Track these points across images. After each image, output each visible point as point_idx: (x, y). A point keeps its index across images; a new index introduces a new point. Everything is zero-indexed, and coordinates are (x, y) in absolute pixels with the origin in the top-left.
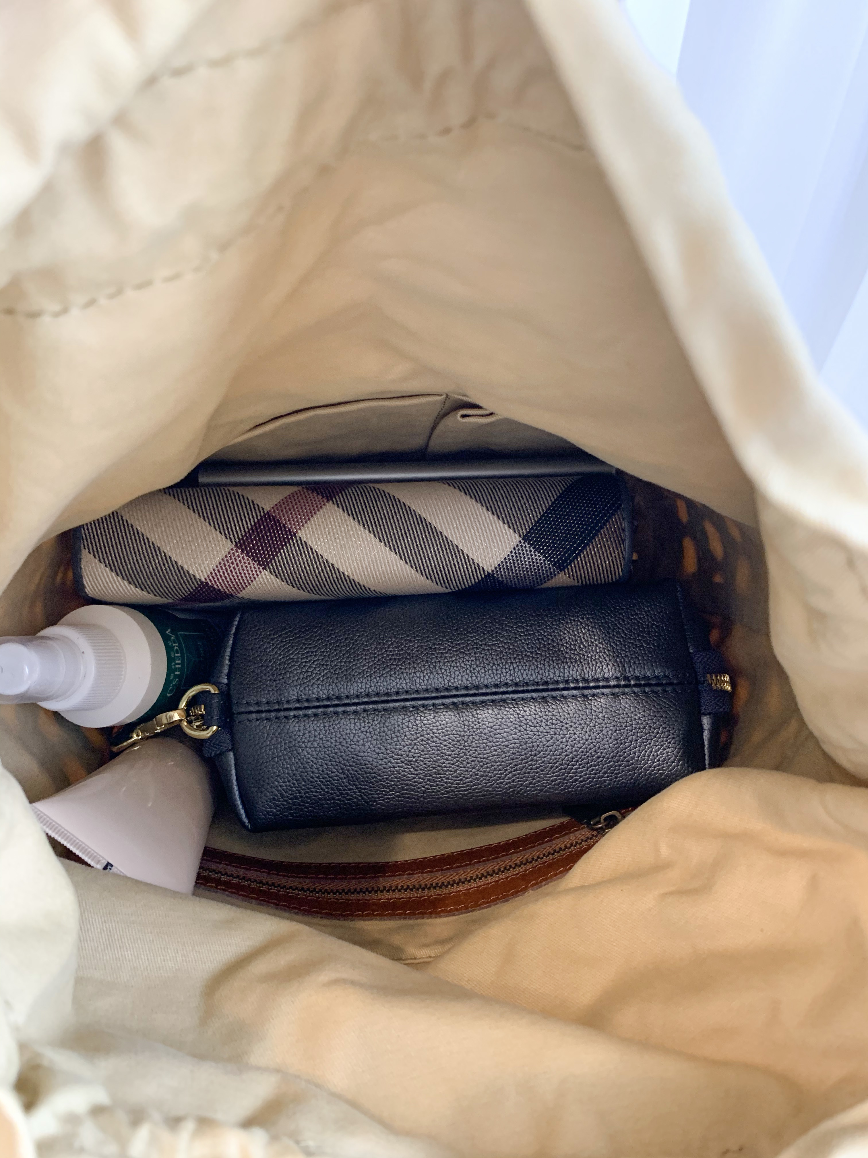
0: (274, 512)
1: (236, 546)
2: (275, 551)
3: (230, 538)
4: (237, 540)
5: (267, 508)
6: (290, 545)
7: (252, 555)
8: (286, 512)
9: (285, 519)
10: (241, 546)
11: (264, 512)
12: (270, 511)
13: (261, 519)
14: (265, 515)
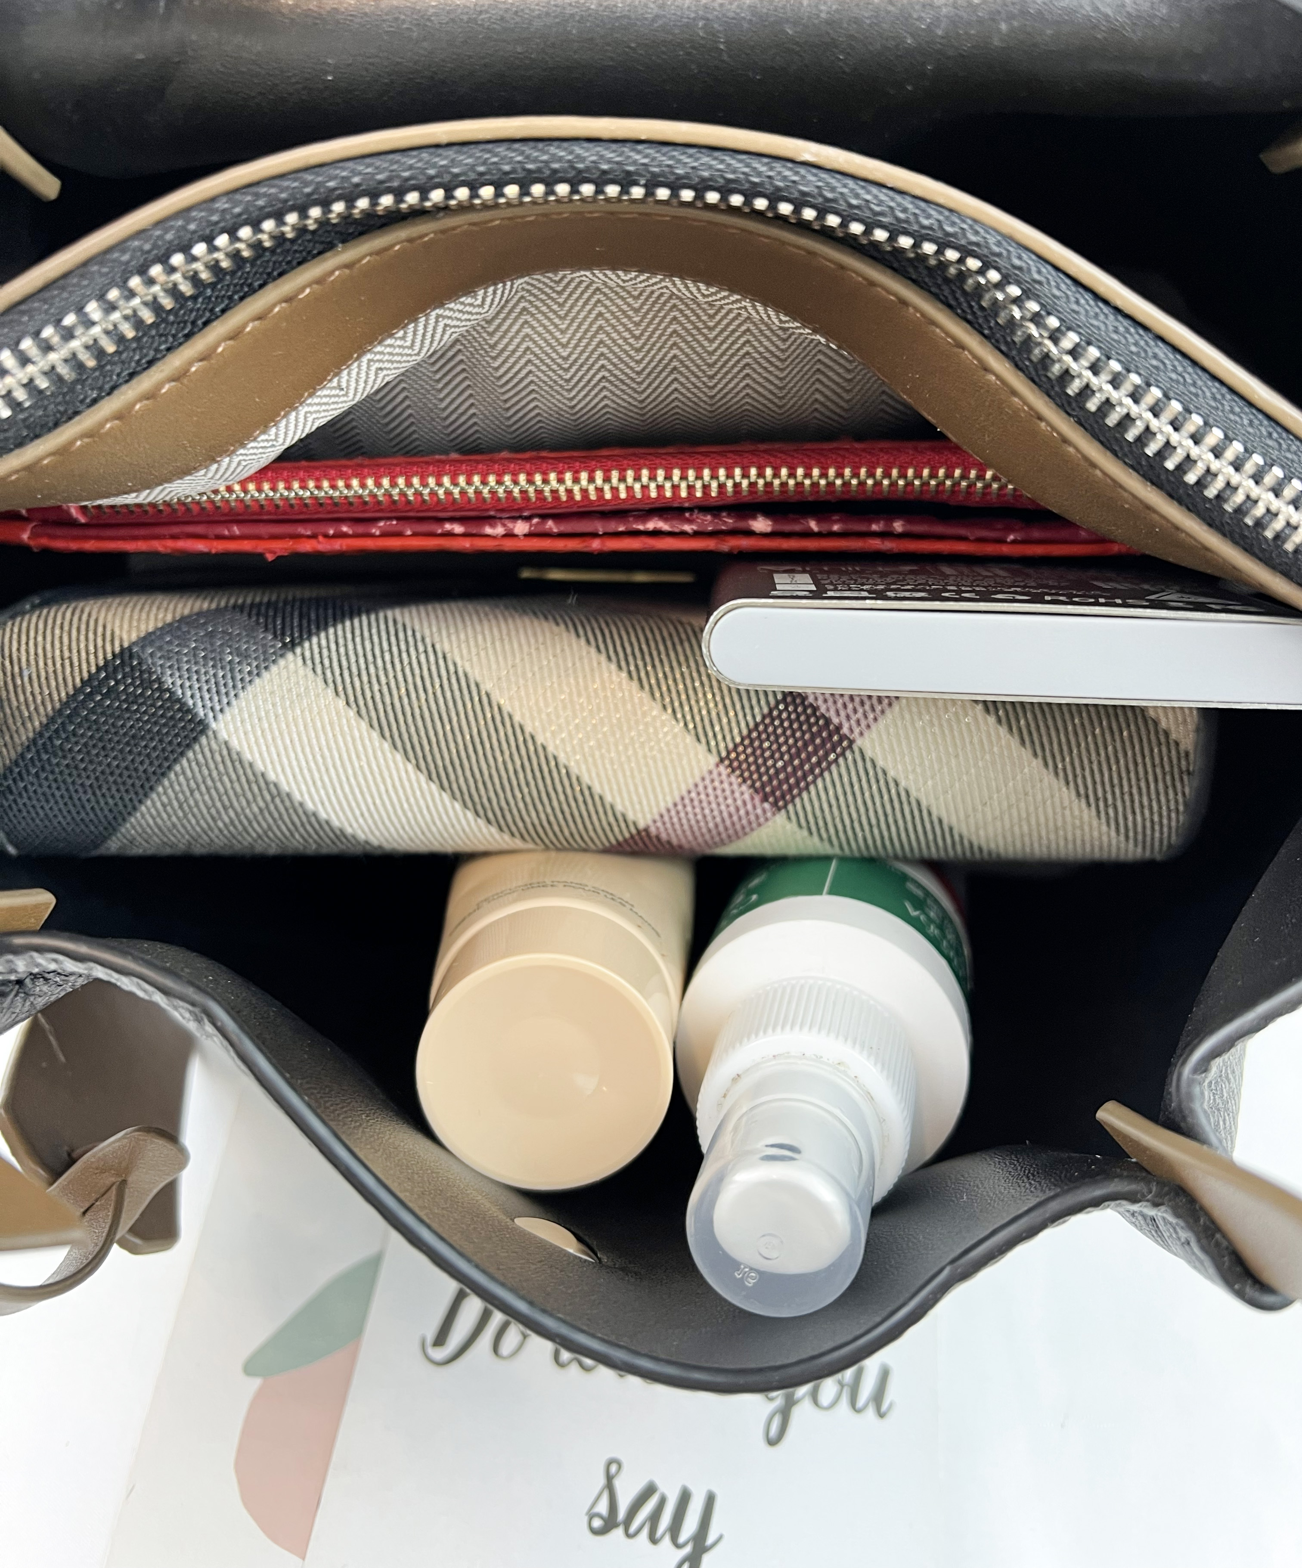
0: (764, 811)
1: (851, 742)
2: (766, 727)
3: (864, 760)
4: (848, 754)
5: (781, 817)
7: (817, 720)
8: (738, 809)
9: (742, 794)
10: (841, 741)
11: (788, 812)
12: (774, 814)
13: (793, 798)
14: (785, 806)
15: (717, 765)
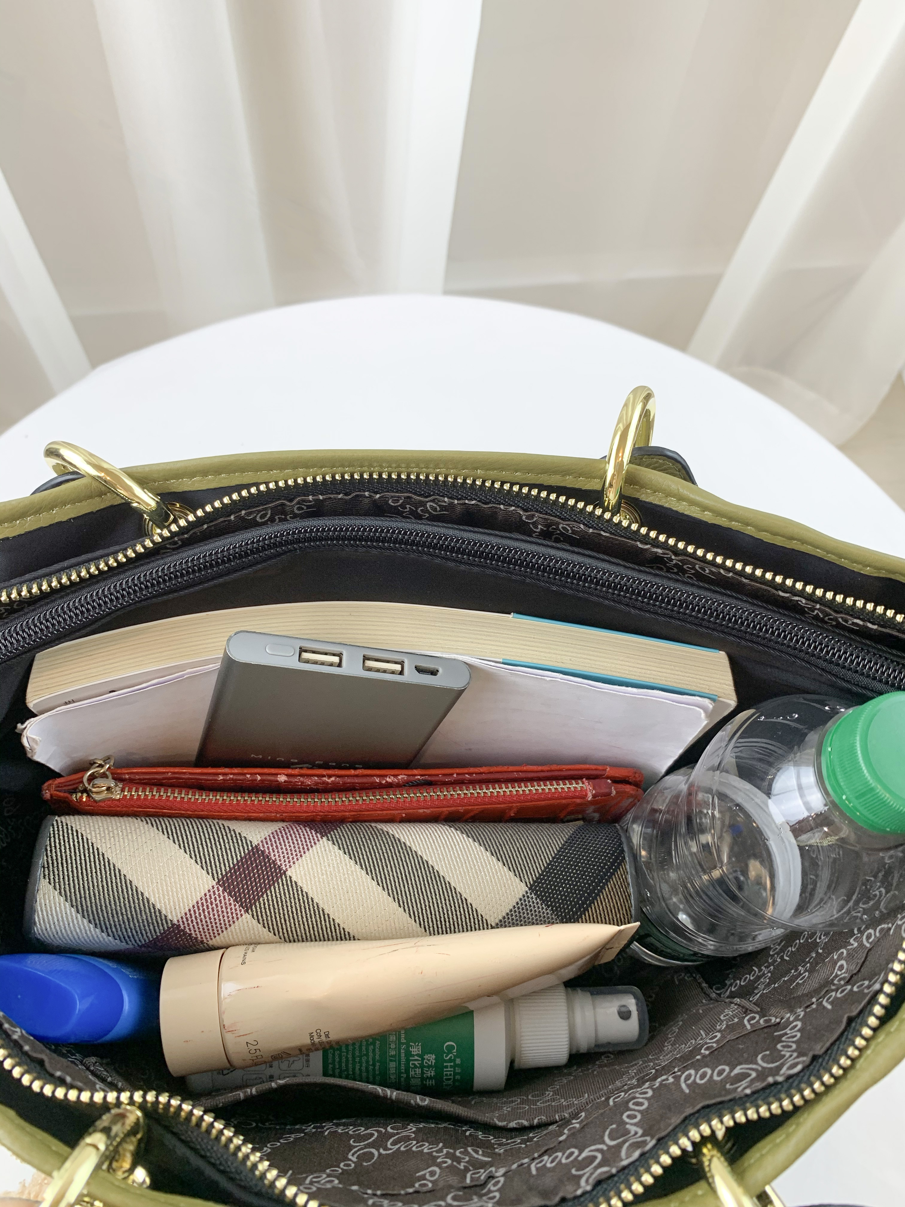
0: (263, 846)
1: (218, 883)
2: (261, 890)
3: (213, 874)
4: (220, 877)
5: (256, 842)
6: (278, 884)
7: (235, 895)
8: (277, 847)
9: (274, 855)
10: (224, 883)
11: (252, 846)
12: (258, 844)
13: (249, 853)
14: (253, 849)
15: (287, 869)
